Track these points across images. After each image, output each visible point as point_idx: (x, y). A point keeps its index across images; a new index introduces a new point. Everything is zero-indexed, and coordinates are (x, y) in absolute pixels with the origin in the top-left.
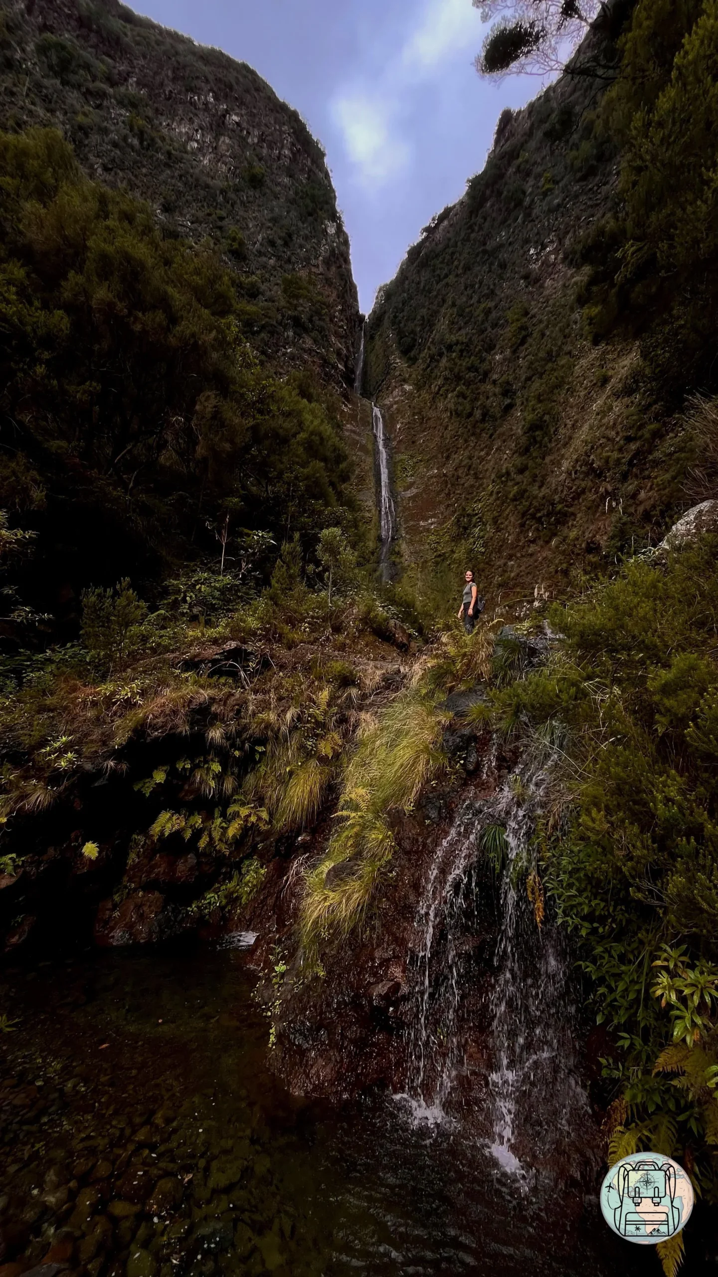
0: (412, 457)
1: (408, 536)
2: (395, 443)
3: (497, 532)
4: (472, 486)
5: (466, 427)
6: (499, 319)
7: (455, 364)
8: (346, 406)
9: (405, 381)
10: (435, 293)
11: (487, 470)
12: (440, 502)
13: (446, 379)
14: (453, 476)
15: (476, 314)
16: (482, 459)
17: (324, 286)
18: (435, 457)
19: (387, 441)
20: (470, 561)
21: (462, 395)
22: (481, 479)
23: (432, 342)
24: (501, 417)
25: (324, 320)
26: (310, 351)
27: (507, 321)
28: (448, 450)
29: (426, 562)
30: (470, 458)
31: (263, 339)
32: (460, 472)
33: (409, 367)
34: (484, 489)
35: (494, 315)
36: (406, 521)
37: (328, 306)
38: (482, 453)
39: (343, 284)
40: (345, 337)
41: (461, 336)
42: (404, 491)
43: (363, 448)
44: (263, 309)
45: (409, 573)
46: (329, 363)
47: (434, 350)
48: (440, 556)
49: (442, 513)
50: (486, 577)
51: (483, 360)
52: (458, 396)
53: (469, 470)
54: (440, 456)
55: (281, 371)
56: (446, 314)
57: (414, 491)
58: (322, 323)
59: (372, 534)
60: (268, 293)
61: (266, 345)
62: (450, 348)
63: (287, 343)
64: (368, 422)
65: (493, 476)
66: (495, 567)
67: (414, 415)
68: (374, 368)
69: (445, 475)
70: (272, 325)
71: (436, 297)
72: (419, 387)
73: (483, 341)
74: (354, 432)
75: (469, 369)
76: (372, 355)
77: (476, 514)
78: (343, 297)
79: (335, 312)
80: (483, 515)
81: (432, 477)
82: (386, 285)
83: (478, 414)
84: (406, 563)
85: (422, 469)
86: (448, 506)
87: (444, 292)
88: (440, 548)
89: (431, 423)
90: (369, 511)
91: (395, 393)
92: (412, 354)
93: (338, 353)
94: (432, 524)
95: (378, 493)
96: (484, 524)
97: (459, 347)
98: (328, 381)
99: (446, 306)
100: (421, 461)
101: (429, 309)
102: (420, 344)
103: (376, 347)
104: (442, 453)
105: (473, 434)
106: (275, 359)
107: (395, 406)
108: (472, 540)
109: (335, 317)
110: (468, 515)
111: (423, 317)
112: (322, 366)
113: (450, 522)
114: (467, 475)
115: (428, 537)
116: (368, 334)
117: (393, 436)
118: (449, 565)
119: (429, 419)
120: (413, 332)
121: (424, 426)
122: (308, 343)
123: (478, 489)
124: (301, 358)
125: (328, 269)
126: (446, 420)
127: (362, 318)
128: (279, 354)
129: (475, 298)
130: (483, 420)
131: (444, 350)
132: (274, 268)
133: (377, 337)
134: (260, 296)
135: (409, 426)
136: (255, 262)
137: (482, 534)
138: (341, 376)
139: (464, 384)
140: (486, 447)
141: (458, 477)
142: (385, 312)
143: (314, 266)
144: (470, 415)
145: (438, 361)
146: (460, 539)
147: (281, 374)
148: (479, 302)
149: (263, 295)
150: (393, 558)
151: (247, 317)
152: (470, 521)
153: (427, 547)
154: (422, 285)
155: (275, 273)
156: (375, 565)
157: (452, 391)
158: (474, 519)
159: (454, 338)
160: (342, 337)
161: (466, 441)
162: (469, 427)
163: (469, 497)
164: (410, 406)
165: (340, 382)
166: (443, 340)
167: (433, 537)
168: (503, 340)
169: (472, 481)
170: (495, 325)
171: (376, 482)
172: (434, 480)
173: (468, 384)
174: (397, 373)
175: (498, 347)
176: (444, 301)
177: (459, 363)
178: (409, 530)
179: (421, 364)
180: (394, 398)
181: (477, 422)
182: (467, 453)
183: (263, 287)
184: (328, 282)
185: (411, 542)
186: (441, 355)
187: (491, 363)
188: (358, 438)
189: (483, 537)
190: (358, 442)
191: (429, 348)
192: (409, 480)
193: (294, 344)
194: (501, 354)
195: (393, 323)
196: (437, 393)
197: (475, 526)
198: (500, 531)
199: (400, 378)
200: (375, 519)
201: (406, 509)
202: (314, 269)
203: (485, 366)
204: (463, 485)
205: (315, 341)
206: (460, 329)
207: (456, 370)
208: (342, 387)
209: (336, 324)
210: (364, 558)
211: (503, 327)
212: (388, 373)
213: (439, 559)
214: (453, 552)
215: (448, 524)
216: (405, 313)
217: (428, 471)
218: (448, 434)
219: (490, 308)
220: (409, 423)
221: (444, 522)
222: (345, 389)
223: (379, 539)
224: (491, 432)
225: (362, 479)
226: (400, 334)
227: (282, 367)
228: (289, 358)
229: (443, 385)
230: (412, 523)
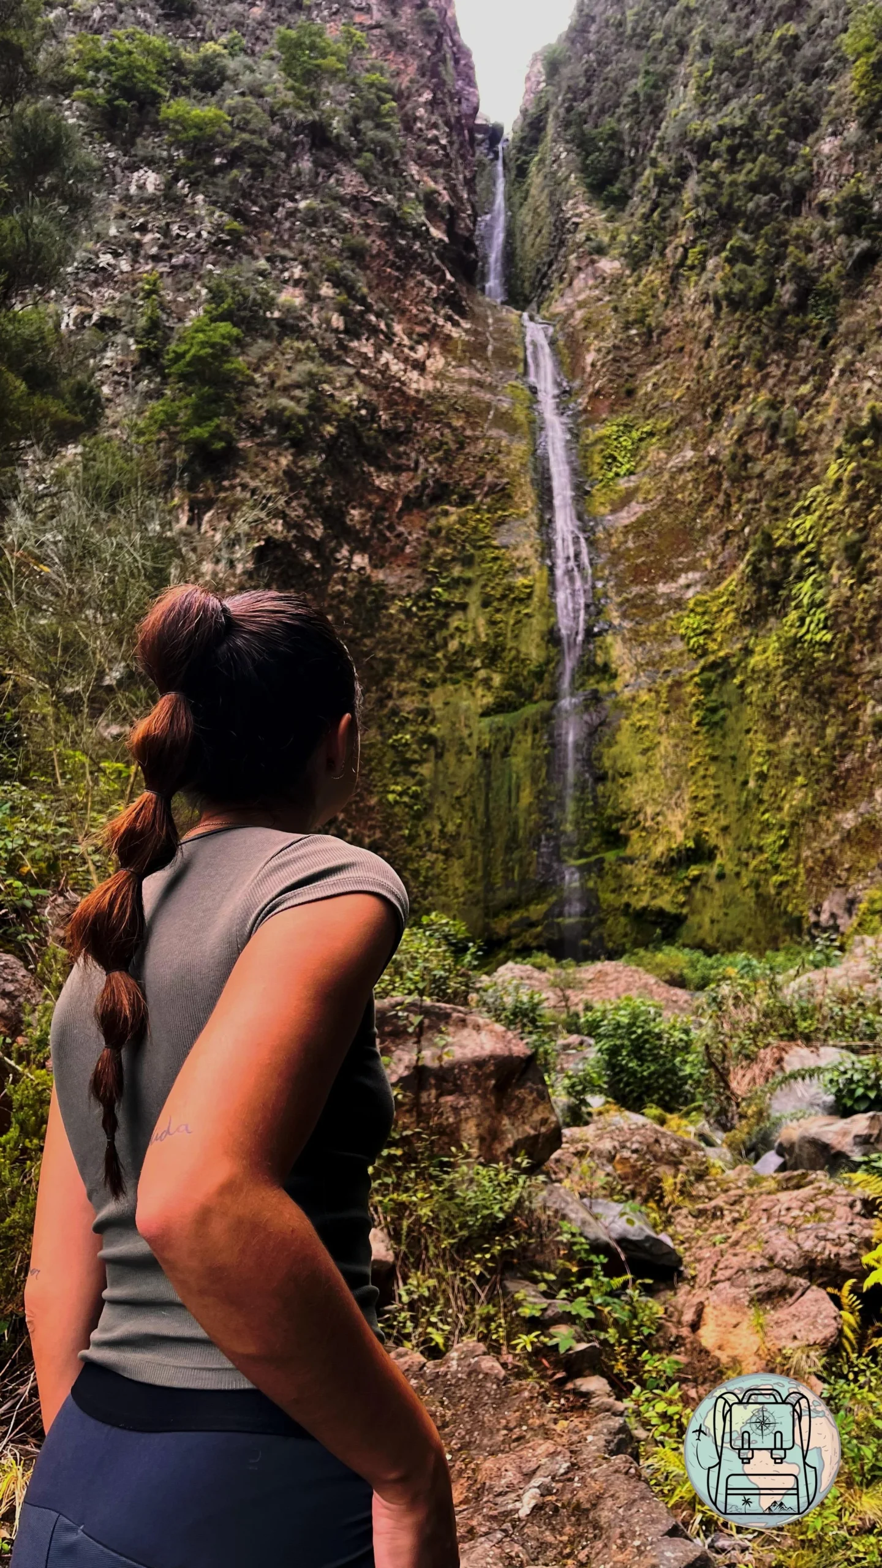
0: (628, 427)
1: (627, 624)
2: (583, 400)
3: (860, 582)
4: (786, 475)
5: (758, 332)
6: (822, 57)
7: (719, 185)
8: (456, 324)
9: (601, 251)
10: (659, 35)
11: (821, 430)
12: (706, 530)
13: (699, 225)
14: (734, 457)
15: (760, 57)
16: (804, 404)
17: (387, 53)
18: (684, 421)
19: (565, 396)
20: (795, 669)
21: (743, 255)
22: (806, 453)
23: (660, 149)
24: (848, 289)
25: (387, 128)
26: (355, 202)
27: (842, 60)
28: (716, 396)
29: (678, 684)
30: (774, 405)
31: (234, 181)
32: (751, 444)
33: (611, 219)
34: (817, 480)
35: (807, 51)
36: (620, 587)
37: (399, 96)
38: (805, 389)
39: (431, 41)
40: (446, 163)
41: (733, 115)
42: (613, 511)
43: (504, 420)
44: (232, 111)
45: (636, 717)
46: (406, 227)
47: (665, 163)
48: (713, 666)
49: (714, 557)
50: (843, 709)
51: (788, 159)
52: (730, 261)
53: (772, 437)
54: (698, 416)
55: (284, 252)
56: (688, 76)
57: (636, 510)
58: (383, 135)
59: (538, 624)
60: (246, 78)
61: (246, 195)
62: (703, 149)
63: (297, 188)
64: (515, 358)
65: (838, 441)
66: (865, 678)
67: (627, 326)
68: (529, 240)
69: (713, 460)
70: (259, 149)
71: (663, 42)
72: (636, 260)
73: (784, 114)
74: (480, 384)
75: (754, 188)
76: (524, 211)
77: (802, 546)
78: (435, 74)
79: (415, 109)
80: (820, 544)
81: (681, 470)
82: (550, 46)
83: (786, 293)
84: (627, 693)
85: (654, 452)
86: (728, 535)
87: (680, 29)
88: (713, 646)
89: (671, 341)
90: (525, 571)
91: (578, 283)
92: (615, 189)
93: (429, 201)
94: (688, 586)
95: (546, 525)
96: (825, 568)
97: (726, 142)
98: (405, 270)
99: (688, 58)
100: (651, 434)
101: (647, 73)
102: (632, 161)
103: (533, 191)
104: (704, 406)
105: (779, 346)
106: (269, 227)
107: (579, 314)
108: (793, 615)
109: (416, 119)
110: (781, 551)
111: (636, 94)
112: (386, 234)
113: (735, 575)
114: (769, 450)
115: (679, 620)
116: (512, 165)
117: (577, 383)
118: (742, 685)
119: (666, 331)
120: (615, 135)
121: (655, 349)
122: (350, 181)
123: (799, 480)
124: (332, 218)
125: (394, 13)
126: (707, 324)
127: (494, 134)
128: (280, 213)
129: (759, 23)
130: (800, 306)
131: (690, 158)
132: (262, 23)
133: (533, 168)
134: (227, 86)
135: (617, 356)
136: (218, 16)
137: (819, 595)
138: (441, 256)
139: (745, 230)
140: (813, 372)
141: (748, 458)
142: (547, 109)
143: (359, 10)
144: (767, 297)
145: (678, 189)
146: (766, 616)
147: (284, 260)
148: (768, 29)
149: (234, 82)
150: (592, 683)
151: (193, 132)
152: (787, 565)
153: (680, 646)
154: (629, 26)
155: (265, 35)
156: (546, 705)
157: (717, 253)
158: (797, 561)
159: (712, 124)
160: (436, 165)
161: (760, 365)
162: (765, 330)
163: (779, 503)
164: (615, 309)
165: (437, 269)
166: (684, 135)
167: (692, 621)
168: (839, 104)
169: (783, 464)
170: (812, 73)
171: (540, 497)
172: (688, 476)
173: (755, 223)
174: (580, 237)
175: (825, 120)
176: (683, 48)
177: (727, 179)
178: (628, 608)
179: (638, 206)
180: (576, 295)
181: (785, 313)
182: (764, 396)
183: (232, 65)
184: (397, 43)
185: (635, 638)
186: (683, 172)
187: (810, 164)
188: (488, 397)
189: (823, 603)
190: (489, 406)
191: (654, 163)
192: (623, 484)
193: (314, 188)
194: (834, 134)
195: (567, 125)
196: (681, 264)
197: (800, 578)
198: (867, 581)
199: (587, 247)
200: (540, 587)
201: (617, 556)
202: (359, 18)
203: (796, 173)
204: (761, 475)
205: (366, 175)
206: (726, 100)
207: (724, 200)
208: (442, 280)
209: (420, 133)
210: (518, 689)
211: (833, 75)
212: (562, 243)
213: (712, 676)
214: (748, 652)
215: (732, 581)
216: (594, 99)
217: (670, 455)
218: (713, 357)
219: (796, 37)
220: (615, 347)
221: (720, 579)
222: (451, 286)
223: (552, 637)
224: (823, 332)
225: (502, 494)
226: (583, 144)
227: (286, 245)
228: (303, 221)
229: (694, 243)
230: (636, 590)
